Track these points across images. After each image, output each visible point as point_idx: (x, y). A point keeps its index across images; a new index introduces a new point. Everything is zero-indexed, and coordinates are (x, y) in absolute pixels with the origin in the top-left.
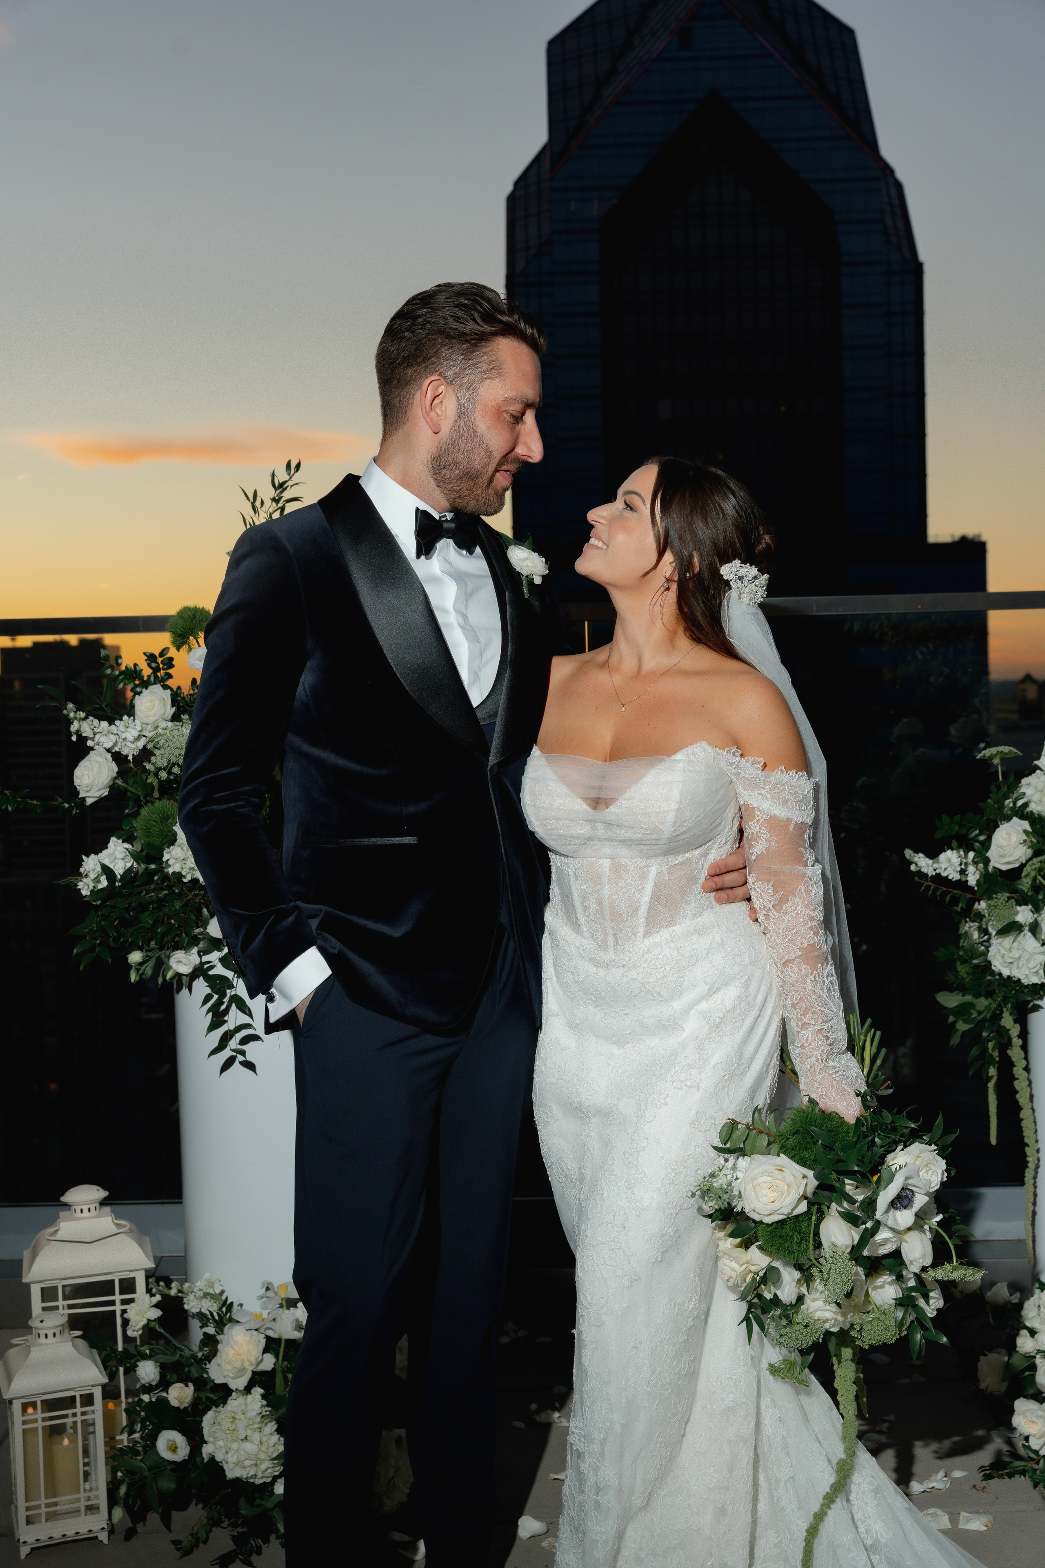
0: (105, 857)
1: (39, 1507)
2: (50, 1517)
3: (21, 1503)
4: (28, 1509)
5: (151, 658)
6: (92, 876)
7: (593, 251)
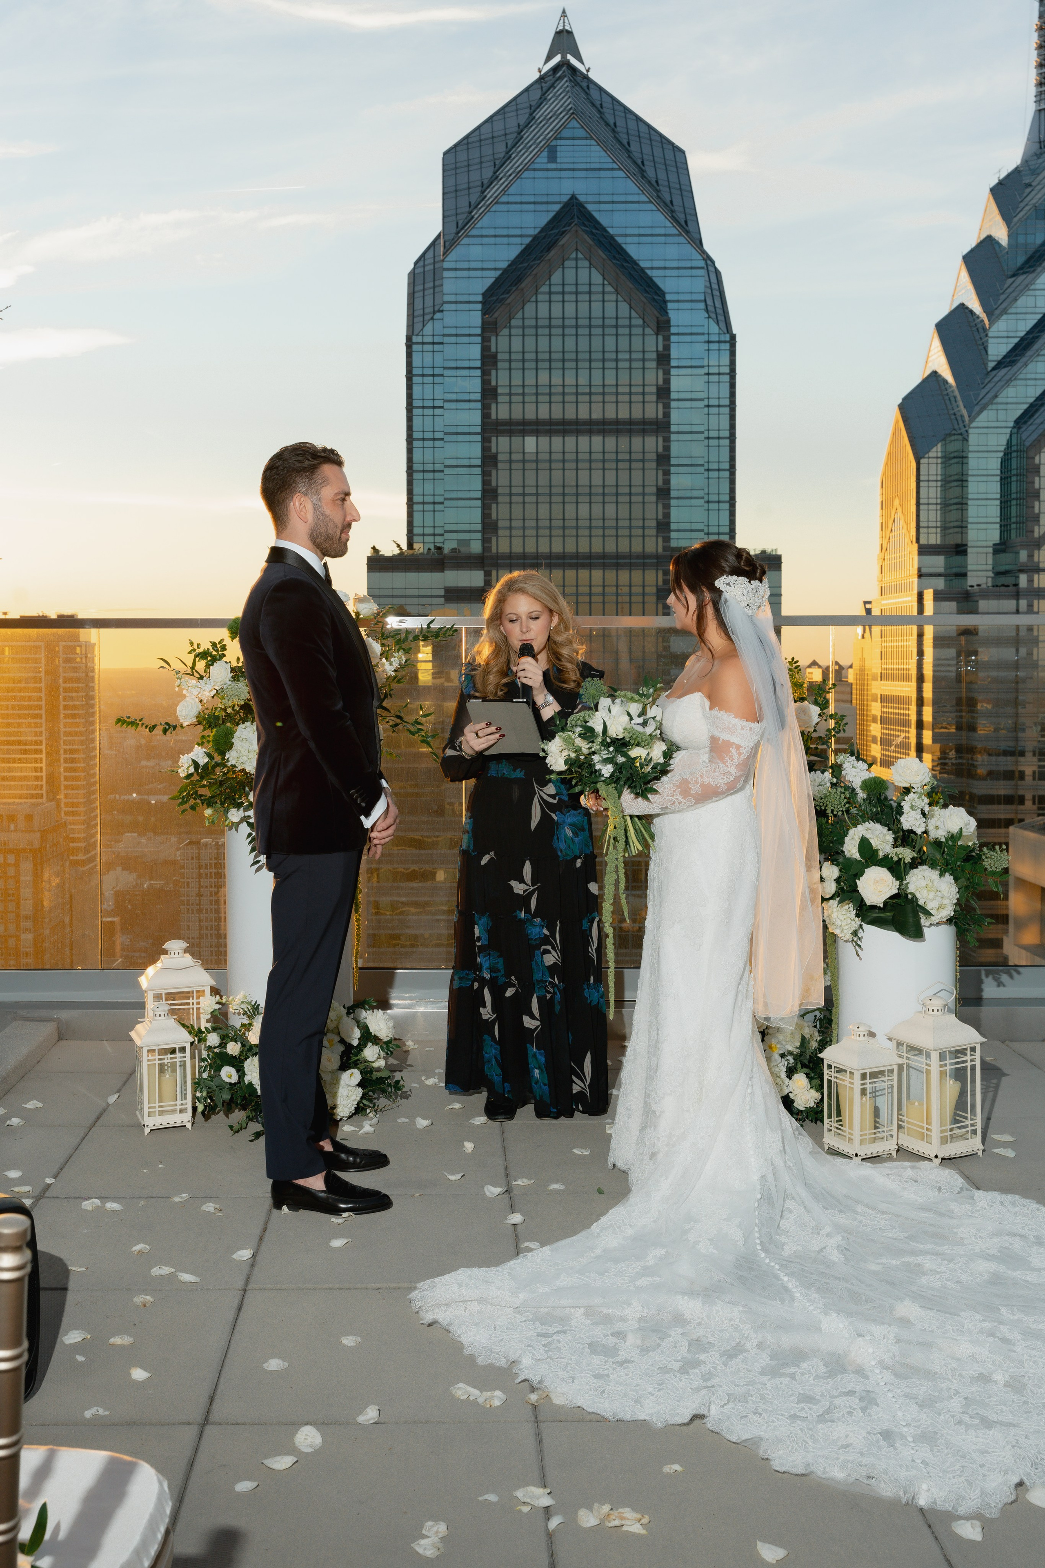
0: (192, 755)
1: (155, 1107)
2: (162, 1113)
3: (146, 1105)
4: (149, 1108)
5: (214, 645)
6: (186, 766)
7: (476, 318)
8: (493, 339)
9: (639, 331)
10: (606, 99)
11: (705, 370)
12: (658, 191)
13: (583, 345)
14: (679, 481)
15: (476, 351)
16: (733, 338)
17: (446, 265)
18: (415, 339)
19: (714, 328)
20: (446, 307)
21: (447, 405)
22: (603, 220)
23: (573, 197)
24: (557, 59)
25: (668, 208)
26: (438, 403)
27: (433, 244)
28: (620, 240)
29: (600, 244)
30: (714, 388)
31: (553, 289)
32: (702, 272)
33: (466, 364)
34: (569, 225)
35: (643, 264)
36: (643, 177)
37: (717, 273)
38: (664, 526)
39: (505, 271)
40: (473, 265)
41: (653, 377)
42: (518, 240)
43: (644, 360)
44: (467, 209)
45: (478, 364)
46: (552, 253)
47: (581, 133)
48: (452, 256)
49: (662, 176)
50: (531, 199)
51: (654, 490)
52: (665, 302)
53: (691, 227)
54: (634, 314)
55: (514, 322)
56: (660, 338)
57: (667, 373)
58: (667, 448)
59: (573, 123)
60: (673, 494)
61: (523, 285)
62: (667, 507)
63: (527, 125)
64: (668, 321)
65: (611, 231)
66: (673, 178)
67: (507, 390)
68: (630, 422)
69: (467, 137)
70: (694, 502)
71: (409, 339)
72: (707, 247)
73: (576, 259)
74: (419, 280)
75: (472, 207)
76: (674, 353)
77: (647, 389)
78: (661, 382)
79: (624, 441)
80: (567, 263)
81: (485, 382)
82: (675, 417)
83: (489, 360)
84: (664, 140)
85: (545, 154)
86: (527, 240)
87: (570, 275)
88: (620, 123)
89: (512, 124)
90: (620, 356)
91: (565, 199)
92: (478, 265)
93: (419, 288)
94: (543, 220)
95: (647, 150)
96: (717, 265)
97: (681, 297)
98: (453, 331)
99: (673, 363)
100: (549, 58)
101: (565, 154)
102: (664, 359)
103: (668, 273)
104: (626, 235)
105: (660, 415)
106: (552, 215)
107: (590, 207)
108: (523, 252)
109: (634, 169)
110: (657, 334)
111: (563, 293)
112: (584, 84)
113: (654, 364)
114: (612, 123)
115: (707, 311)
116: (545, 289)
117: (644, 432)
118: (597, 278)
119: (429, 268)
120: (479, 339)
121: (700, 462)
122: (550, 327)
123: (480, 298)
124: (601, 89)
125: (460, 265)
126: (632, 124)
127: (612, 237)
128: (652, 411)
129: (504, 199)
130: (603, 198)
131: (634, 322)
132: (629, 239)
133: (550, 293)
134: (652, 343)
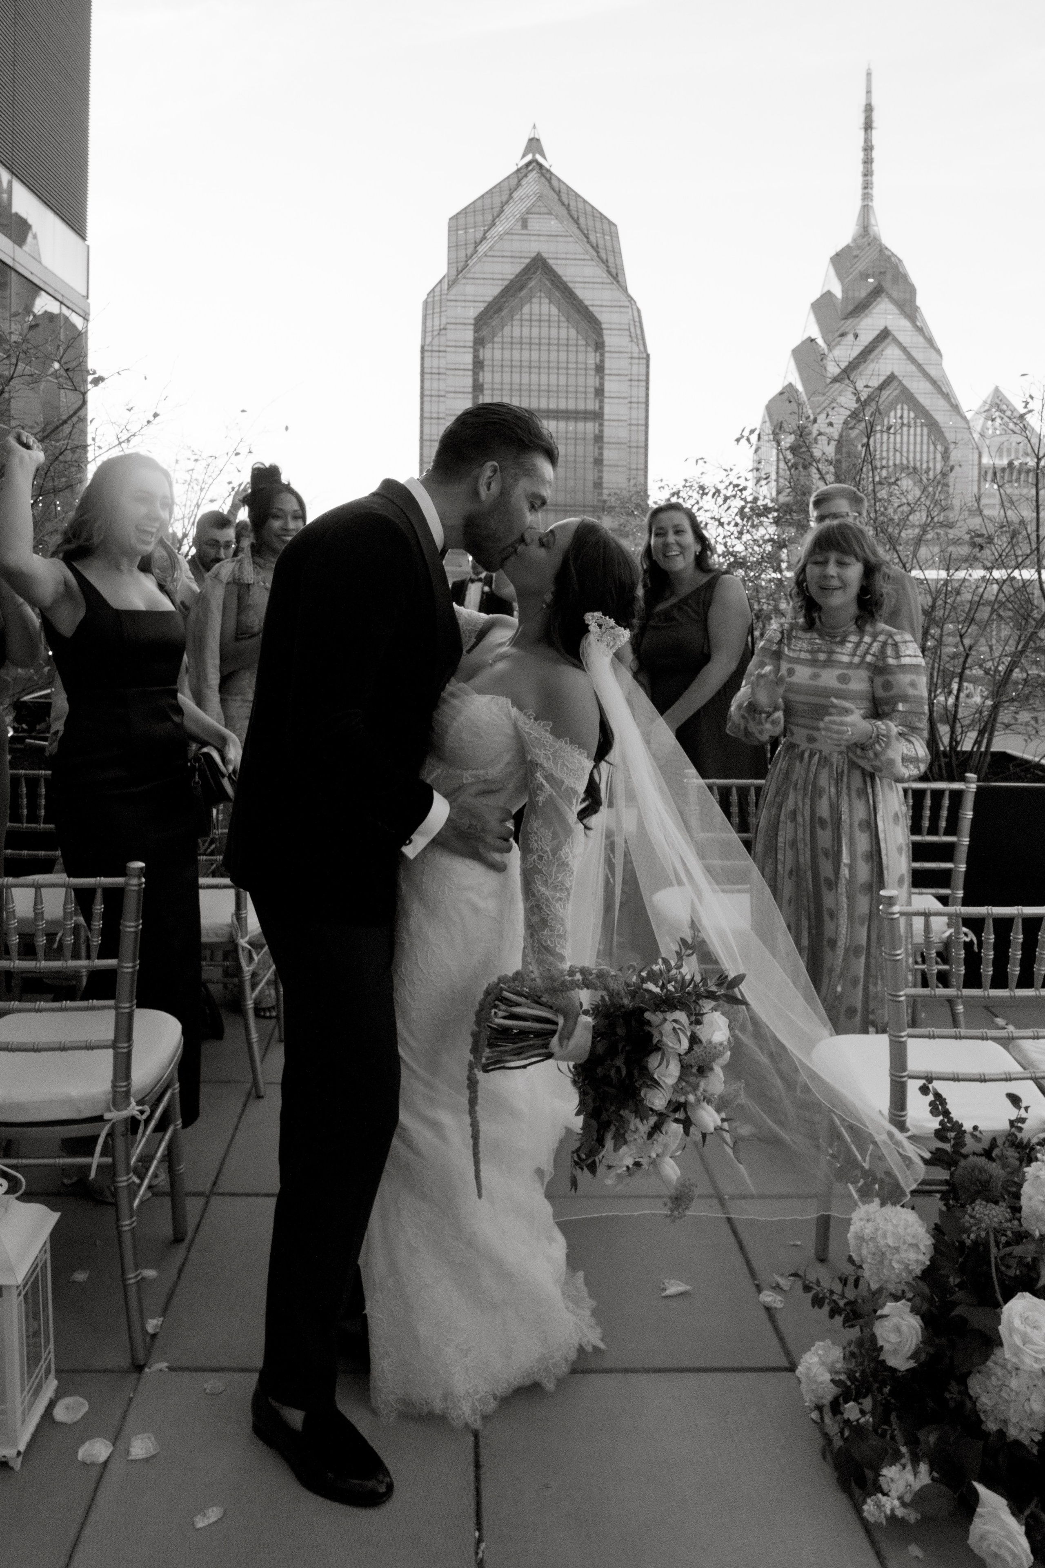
7: (469, 335)
8: (481, 350)
9: (583, 348)
10: (562, 186)
11: (629, 377)
12: (598, 252)
13: (544, 357)
14: (610, 455)
15: (468, 358)
16: (648, 356)
17: (449, 297)
18: (426, 348)
19: (635, 349)
20: (449, 326)
21: (448, 395)
22: (560, 271)
23: (539, 254)
24: (529, 157)
25: (605, 262)
26: (442, 393)
27: (441, 282)
28: (571, 285)
29: (557, 288)
30: (635, 390)
31: (524, 317)
32: (629, 310)
33: (462, 367)
34: (534, 273)
35: (587, 303)
36: (588, 242)
37: (638, 311)
38: (598, 485)
39: (490, 303)
40: (468, 298)
41: (592, 381)
42: (500, 282)
43: (586, 369)
44: (464, 259)
45: (471, 367)
46: (524, 292)
47: (544, 210)
48: (454, 291)
49: (601, 242)
50: (509, 254)
51: (592, 459)
52: (602, 329)
53: (620, 278)
54: (580, 337)
55: (496, 339)
56: (598, 354)
57: (602, 378)
58: (601, 431)
59: (540, 203)
60: (605, 463)
61: (503, 313)
62: (601, 471)
63: (507, 202)
64: (603, 343)
65: (565, 279)
66: (609, 244)
67: (490, 386)
68: (576, 412)
69: (465, 208)
70: (620, 469)
71: (422, 347)
72: (631, 291)
73: (540, 297)
74: (430, 306)
75: (469, 258)
76: (607, 364)
77: (588, 389)
78: (597, 385)
79: (571, 426)
80: (534, 300)
81: (475, 380)
82: (607, 409)
83: (478, 365)
84: (602, 217)
85: (520, 223)
86: (506, 283)
87: (536, 308)
88: (573, 204)
89: (497, 201)
90: (570, 366)
91: (533, 255)
92: (472, 298)
93: (430, 312)
94: (518, 269)
95: (590, 223)
96: (639, 305)
97: (613, 326)
98: (453, 344)
99: (607, 372)
100: (524, 156)
101: (534, 224)
102: (600, 369)
103: (604, 309)
104: (575, 282)
105: (597, 408)
106: (523, 266)
107: (550, 262)
108: (503, 291)
109: (581, 236)
110: (596, 351)
111: (531, 320)
112: (548, 176)
113: (593, 372)
114: (566, 203)
115: (630, 336)
116: (518, 317)
117: (585, 419)
118: (554, 310)
119: (437, 298)
120: (471, 350)
121: (624, 441)
122: (521, 343)
123: (472, 321)
124: (559, 180)
125: (459, 298)
126: (581, 205)
127: (565, 283)
128: (592, 405)
129: (491, 253)
130: (559, 256)
131: (580, 342)
132: (577, 285)
133: (522, 320)
134: (592, 359)
